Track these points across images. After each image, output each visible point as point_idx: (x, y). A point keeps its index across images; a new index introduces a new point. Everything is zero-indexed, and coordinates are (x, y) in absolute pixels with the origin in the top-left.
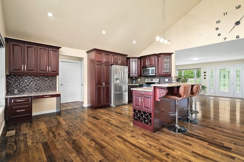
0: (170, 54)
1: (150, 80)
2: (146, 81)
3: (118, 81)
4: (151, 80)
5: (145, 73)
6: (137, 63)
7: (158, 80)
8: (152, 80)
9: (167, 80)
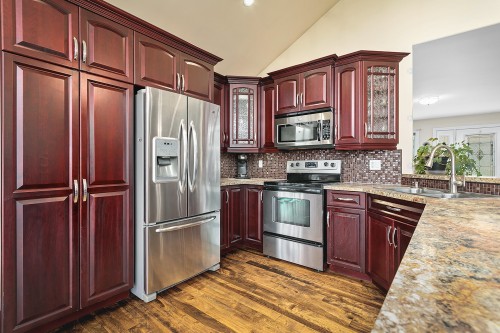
0: (393, 59)
1: (302, 163)
2: (289, 170)
3: (171, 171)
4: (308, 165)
5: (285, 137)
6: (254, 99)
7: (338, 163)
8: (314, 165)
9: (375, 164)
